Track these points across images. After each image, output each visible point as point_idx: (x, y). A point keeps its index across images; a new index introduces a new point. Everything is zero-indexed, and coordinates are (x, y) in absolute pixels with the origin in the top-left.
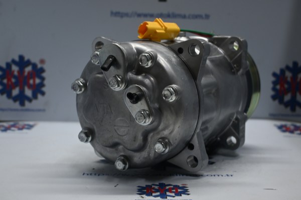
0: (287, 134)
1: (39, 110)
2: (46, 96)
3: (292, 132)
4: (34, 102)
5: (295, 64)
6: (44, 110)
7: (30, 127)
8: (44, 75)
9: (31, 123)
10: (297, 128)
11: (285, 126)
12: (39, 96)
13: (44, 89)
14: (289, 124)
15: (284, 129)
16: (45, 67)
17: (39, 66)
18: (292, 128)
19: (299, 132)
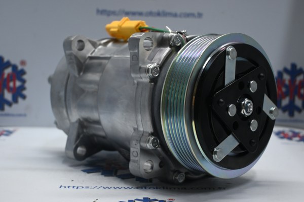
0: (285, 141)
1: (20, 115)
2: (27, 99)
3: (290, 138)
4: (14, 106)
5: (294, 66)
6: (25, 115)
7: (9, 133)
8: (25, 77)
9: (11, 129)
10: (295, 135)
11: (282, 132)
12: (20, 100)
13: (25, 92)
14: (286, 130)
15: (282, 135)
16: (26, 68)
17: (20, 67)
18: (290, 134)
19: (297, 139)
